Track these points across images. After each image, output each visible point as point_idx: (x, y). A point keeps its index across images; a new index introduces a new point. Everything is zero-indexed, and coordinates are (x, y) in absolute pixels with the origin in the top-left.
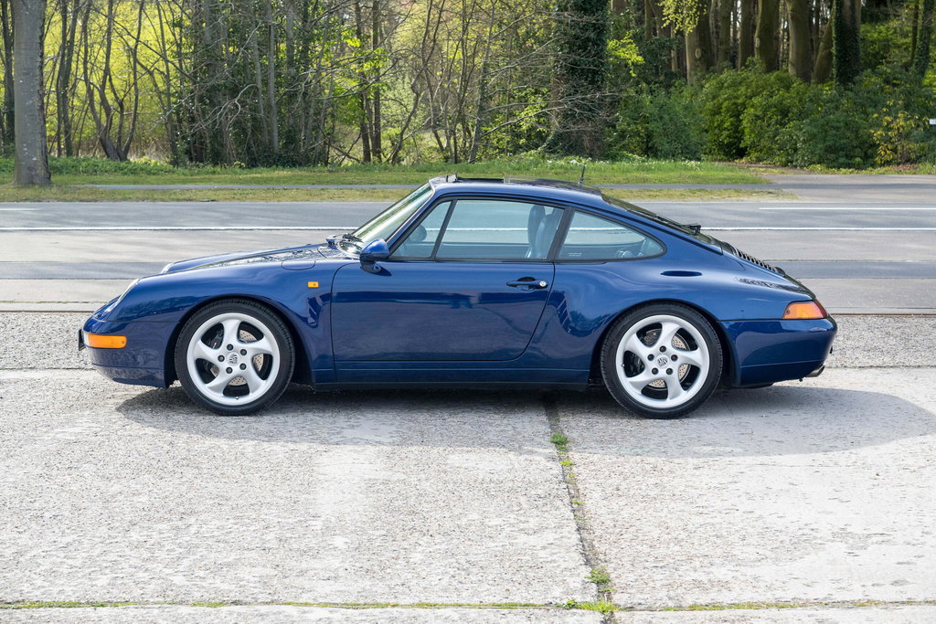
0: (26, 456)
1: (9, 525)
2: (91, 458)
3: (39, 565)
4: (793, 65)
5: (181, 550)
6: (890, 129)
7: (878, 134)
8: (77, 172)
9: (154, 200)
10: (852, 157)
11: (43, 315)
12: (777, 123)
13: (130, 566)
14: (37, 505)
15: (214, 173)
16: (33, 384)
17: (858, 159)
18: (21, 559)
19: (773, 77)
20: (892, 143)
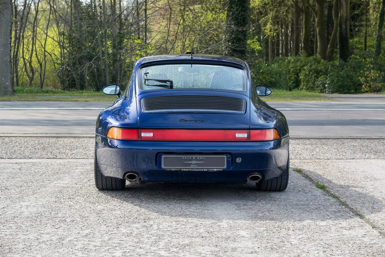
0: (43, 193)
1: (49, 225)
2: (79, 194)
3: (76, 245)
4: (319, 53)
5: (155, 238)
6: (368, 77)
7: (362, 80)
8: (23, 92)
9: (61, 101)
10: (350, 90)
11: (28, 138)
12: (315, 77)
13: (130, 246)
14: (60, 215)
15: (82, 93)
16: (34, 164)
17: (353, 91)
18: (63, 242)
19: (311, 58)
20: (369, 83)
